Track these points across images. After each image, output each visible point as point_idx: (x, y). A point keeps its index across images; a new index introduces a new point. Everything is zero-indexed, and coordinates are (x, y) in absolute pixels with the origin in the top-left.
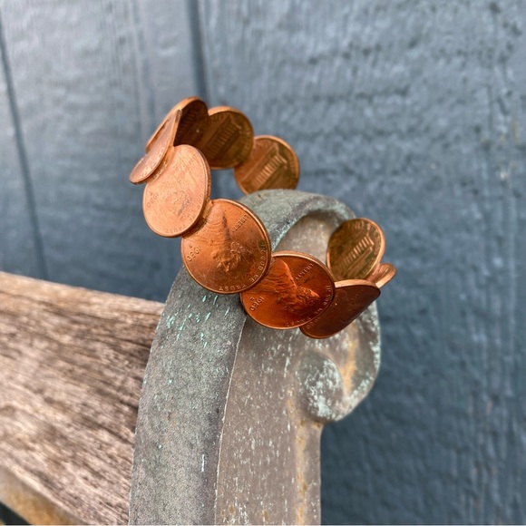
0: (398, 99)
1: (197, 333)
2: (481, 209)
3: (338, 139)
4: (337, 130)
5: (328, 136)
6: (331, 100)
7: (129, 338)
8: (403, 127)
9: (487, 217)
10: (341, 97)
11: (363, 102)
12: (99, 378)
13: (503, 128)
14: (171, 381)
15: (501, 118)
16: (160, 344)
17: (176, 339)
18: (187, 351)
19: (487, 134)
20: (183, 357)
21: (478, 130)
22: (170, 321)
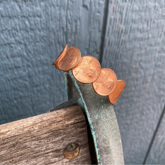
0: (38, 19)
1: (106, 116)
6: (10, 17)
13: (69, 28)
14: (107, 131)
15: (69, 25)
16: (97, 124)
17: (102, 120)
18: (106, 121)
19: (65, 30)
20: (107, 123)
21: (63, 28)
22: (96, 117)
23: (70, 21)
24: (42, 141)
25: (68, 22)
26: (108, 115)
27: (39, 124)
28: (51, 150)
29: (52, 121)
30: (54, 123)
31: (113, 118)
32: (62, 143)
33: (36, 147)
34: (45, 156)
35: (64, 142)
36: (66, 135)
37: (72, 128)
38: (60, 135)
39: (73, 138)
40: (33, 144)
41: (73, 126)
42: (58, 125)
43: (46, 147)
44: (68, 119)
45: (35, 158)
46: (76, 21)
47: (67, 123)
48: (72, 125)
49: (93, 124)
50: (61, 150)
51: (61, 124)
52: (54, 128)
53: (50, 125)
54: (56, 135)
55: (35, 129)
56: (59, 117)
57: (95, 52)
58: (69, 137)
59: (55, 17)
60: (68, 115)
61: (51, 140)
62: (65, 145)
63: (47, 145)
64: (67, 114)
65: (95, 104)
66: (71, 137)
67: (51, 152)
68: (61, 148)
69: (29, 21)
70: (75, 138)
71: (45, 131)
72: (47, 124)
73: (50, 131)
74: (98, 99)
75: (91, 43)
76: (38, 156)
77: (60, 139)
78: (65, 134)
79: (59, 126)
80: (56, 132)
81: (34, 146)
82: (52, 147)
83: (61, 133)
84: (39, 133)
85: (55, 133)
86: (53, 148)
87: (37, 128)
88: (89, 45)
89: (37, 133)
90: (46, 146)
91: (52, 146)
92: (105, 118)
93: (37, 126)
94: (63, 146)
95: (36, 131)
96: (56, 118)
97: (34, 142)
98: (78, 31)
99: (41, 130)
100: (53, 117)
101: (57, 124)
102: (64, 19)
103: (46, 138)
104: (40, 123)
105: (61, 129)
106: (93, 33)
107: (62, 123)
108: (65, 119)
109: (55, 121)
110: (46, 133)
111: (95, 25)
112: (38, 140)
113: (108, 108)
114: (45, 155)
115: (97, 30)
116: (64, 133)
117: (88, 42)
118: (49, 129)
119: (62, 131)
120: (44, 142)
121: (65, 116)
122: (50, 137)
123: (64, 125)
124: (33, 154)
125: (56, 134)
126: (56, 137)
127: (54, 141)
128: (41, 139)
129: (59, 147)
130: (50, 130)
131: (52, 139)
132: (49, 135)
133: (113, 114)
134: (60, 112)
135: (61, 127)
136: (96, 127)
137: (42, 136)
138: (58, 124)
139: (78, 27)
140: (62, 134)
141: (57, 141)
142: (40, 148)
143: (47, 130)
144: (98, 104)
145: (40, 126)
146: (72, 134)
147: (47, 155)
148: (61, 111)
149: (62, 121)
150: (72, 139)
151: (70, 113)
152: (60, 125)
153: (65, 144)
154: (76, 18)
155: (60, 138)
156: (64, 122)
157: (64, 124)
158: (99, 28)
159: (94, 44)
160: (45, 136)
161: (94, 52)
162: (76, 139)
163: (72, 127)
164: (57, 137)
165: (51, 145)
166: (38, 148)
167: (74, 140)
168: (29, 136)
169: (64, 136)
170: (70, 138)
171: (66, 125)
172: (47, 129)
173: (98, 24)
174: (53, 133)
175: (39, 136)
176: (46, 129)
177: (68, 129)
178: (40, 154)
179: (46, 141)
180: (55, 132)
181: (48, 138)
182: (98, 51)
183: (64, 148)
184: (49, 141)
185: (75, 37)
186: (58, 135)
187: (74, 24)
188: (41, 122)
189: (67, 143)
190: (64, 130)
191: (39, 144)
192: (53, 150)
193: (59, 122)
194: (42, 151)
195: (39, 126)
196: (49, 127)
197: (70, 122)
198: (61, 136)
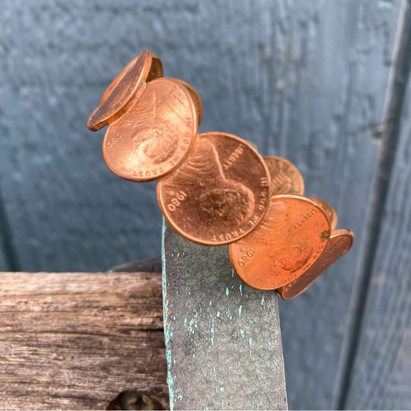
0: (188, 16)
1: (233, 331)
2: (262, 113)
3: (125, 50)
4: (124, 42)
5: (112, 48)
6: (115, 11)
7: (49, 328)
8: (193, 42)
9: (267, 120)
10: (128, 9)
11: (151, 16)
12: (11, 379)
13: (281, 46)
14: (222, 389)
15: (280, 37)
16: (188, 353)
17: (210, 344)
18: (229, 353)
19: (268, 51)
20: (227, 361)
21: (261, 47)
22: (191, 324)
23: (286, 25)
24: (42, 351)
25: (278, 28)
26: (242, 332)
27: (49, 299)
28: (66, 389)
29: (87, 299)
30: (89, 307)
31: (264, 349)
32: (105, 382)
33: (22, 365)
34: (47, 401)
35: (110, 379)
36: (117, 358)
37: (142, 342)
38: (98, 351)
39: (143, 375)
40: (13, 351)
41: (144, 335)
42: (99, 318)
43: (52, 377)
44: (134, 309)
45: (18, 396)
46: (304, 25)
47: (127, 321)
48: (142, 330)
49: (172, 347)
50: (100, 401)
51: (108, 319)
52: (84, 325)
53: (76, 309)
54: (87, 348)
55: (31, 308)
56: (112, 294)
57: (369, 133)
58: (127, 369)
59: (238, 12)
60: (143, 297)
61: (69, 359)
62: (113, 392)
63: (56, 368)
64: (143, 292)
65: (199, 276)
66: (135, 369)
67: (66, 397)
68: (97, 394)
69: (164, 23)
70: (150, 378)
71: (54, 324)
72: (67, 305)
73: (69, 329)
74: (218, 260)
75: (354, 100)
76: (28, 393)
77: (99, 365)
78: (116, 354)
79: (101, 321)
80: (88, 339)
81: (18, 360)
82: (68, 383)
83: (101, 347)
84: (36, 325)
85: (85, 341)
86: (74, 385)
87: (37, 309)
88: (348, 106)
89: (32, 323)
90: (50, 371)
91: (70, 380)
92: (225, 340)
93: (41, 301)
94: (106, 391)
95: (31, 314)
96: (103, 293)
97: (16, 348)
98: (311, 57)
99: (46, 316)
100: (95, 287)
101: (96, 315)
102: (266, 18)
103: (55, 348)
104: (52, 294)
105: (104, 335)
106: (361, 70)
107: (111, 317)
108: (126, 306)
109: (95, 304)
110: (56, 332)
111: (373, 41)
112: (29, 345)
113: (252, 305)
114: (48, 399)
115: (378, 58)
116: (113, 349)
117: (344, 97)
118: (68, 322)
119: (106, 340)
120: (47, 356)
121: (133, 296)
122: (67, 347)
123: (116, 325)
124: (12, 382)
125: (88, 343)
126: (86, 354)
127: (76, 363)
128: (39, 346)
129: (91, 388)
130: (69, 326)
131: (73, 358)
132: (63, 341)
133: (267, 334)
134: (127, 279)
135: (107, 327)
136: (181, 362)
137: (44, 338)
138: (98, 314)
139: (312, 46)
140: (106, 352)
141: (86, 369)
142: (34, 372)
143: (63, 323)
144: (214, 278)
145: (46, 306)
146: (140, 362)
147: (54, 401)
148: (130, 277)
149: (115, 308)
150: (138, 379)
151: (153, 292)
152: (105, 319)
153: (115, 388)
154: (303, 16)
155: (98, 360)
156: (121, 314)
157: (117, 322)
158: (386, 53)
159: (366, 104)
160: (52, 340)
161: (363, 129)
162: (152, 385)
163: (142, 338)
164: (90, 354)
165: (66, 375)
166: (29, 370)
167: (144, 384)
168: (8, 325)
169: (113, 359)
170: (131, 374)
171: (122, 325)
172: (64, 319)
173: (382, 39)
174: (77, 338)
175: (36, 332)
176: (60, 319)
177: (126, 341)
178: (33, 392)
179: (55, 355)
180: (84, 338)
181: (60, 350)
182: (381, 128)
183: (109, 399)
184: (61, 358)
185: (299, 77)
186: (93, 350)
187: (297, 36)
188: (57, 294)
189: (121, 385)
190: (112, 340)
191: (31, 357)
192: (74, 392)
193: (107, 308)
194: (38, 383)
195: (45, 303)
196: (70, 316)
197: (139, 320)
198: (102, 355)
